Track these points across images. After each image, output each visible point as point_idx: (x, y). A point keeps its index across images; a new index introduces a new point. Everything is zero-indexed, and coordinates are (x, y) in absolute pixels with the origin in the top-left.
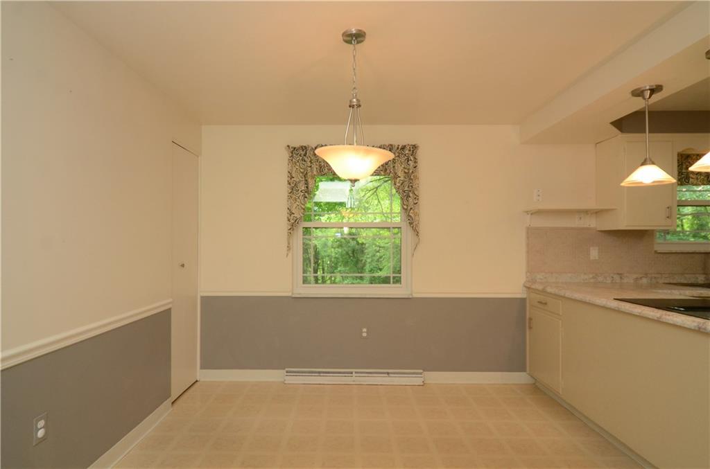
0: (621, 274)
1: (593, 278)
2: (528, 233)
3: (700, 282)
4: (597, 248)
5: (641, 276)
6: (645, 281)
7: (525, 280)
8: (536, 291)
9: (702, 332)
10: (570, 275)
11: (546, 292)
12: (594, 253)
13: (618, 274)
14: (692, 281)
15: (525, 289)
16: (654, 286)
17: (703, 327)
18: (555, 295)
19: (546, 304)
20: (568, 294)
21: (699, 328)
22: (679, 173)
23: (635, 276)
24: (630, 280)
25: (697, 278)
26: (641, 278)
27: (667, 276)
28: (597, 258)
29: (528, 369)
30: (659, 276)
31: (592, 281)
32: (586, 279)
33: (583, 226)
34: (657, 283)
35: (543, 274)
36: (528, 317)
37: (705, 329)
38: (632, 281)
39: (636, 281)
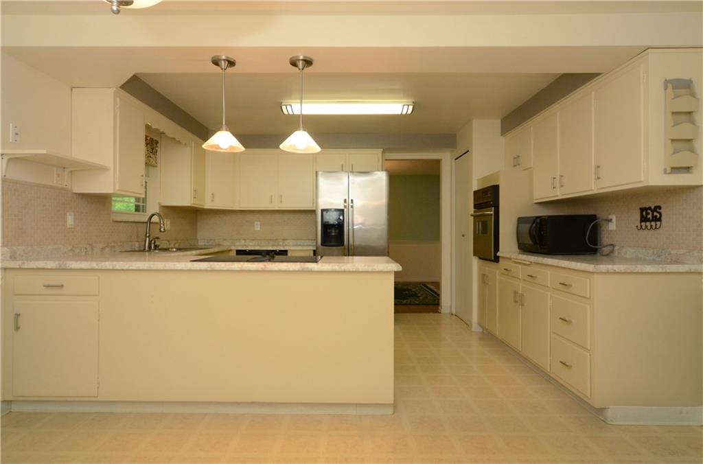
0: (92, 244)
1: (71, 250)
2: (3, 188)
4: (72, 214)
5: (105, 245)
12: (70, 219)
13: (90, 245)
23: (101, 246)
24: (97, 250)
26: (105, 247)
28: (73, 226)
33: (60, 186)
35: (24, 248)
38: (99, 252)
39: (102, 251)
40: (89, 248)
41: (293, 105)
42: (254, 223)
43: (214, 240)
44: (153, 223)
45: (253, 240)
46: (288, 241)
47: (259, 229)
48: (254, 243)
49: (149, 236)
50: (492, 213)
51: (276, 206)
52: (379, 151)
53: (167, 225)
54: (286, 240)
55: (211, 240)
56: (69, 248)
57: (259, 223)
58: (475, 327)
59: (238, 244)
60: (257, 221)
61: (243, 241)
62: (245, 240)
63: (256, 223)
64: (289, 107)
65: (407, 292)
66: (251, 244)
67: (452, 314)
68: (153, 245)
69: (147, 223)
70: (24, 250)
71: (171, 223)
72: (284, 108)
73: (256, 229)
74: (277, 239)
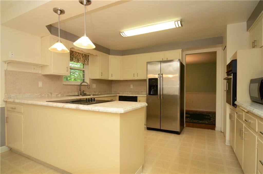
0: (51, 93)
1: (40, 95)
2: (6, 73)
3: (76, 95)
4: (42, 82)
5: (58, 93)
6: (60, 95)
7: (4, 98)
8: (10, 103)
9: (78, 109)
10: (29, 94)
11: (15, 103)
12: (40, 84)
13: (50, 93)
14: (74, 94)
15: (4, 102)
16: (63, 96)
17: (78, 107)
18: (19, 103)
19: (15, 108)
20: (26, 102)
21: (77, 108)
22: (70, 57)
23: (57, 94)
24: (54, 95)
25: (75, 93)
26: (58, 94)
27: (66, 93)
28: (42, 87)
29: (6, 144)
30: (64, 93)
31: (40, 96)
32: (37, 96)
33: (35, 72)
34: (64, 96)
35: (15, 94)
36: (6, 116)
37: (79, 108)
38: (55, 96)
39: (57, 95)
40: (50, 94)
41: (124, 32)
42: (130, 85)
43: (117, 92)
44: (82, 85)
45: (130, 92)
46: (143, 92)
47: (132, 87)
48: (130, 93)
49: (80, 90)
50: (232, 77)
51: (136, 78)
52: (180, 51)
53: (94, 86)
54: (142, 92)
55: (116, 92)
56: (39, 94)
57: (132, 85)
58: (227, 143)
59: (125, 93)
60: (131, 84)
61: (126, 92)
62: (127, 92)
63: (131, 85)
64: (123, 33)
65: (206, 117)
66: (129, 93)
67: (221, 132)
68: (83, 93)
69: (80, 85)
70: (15, 95)
71: (96, 85)
72: (121, 34)
73: (131, 87)
74: (138, 92)
